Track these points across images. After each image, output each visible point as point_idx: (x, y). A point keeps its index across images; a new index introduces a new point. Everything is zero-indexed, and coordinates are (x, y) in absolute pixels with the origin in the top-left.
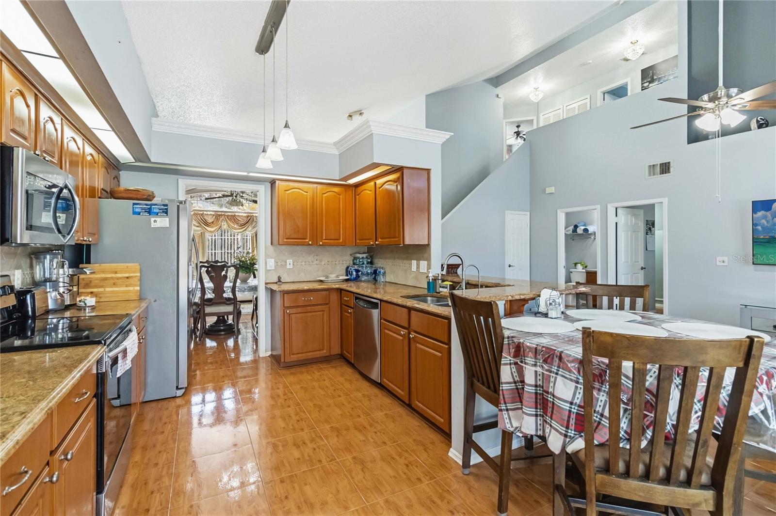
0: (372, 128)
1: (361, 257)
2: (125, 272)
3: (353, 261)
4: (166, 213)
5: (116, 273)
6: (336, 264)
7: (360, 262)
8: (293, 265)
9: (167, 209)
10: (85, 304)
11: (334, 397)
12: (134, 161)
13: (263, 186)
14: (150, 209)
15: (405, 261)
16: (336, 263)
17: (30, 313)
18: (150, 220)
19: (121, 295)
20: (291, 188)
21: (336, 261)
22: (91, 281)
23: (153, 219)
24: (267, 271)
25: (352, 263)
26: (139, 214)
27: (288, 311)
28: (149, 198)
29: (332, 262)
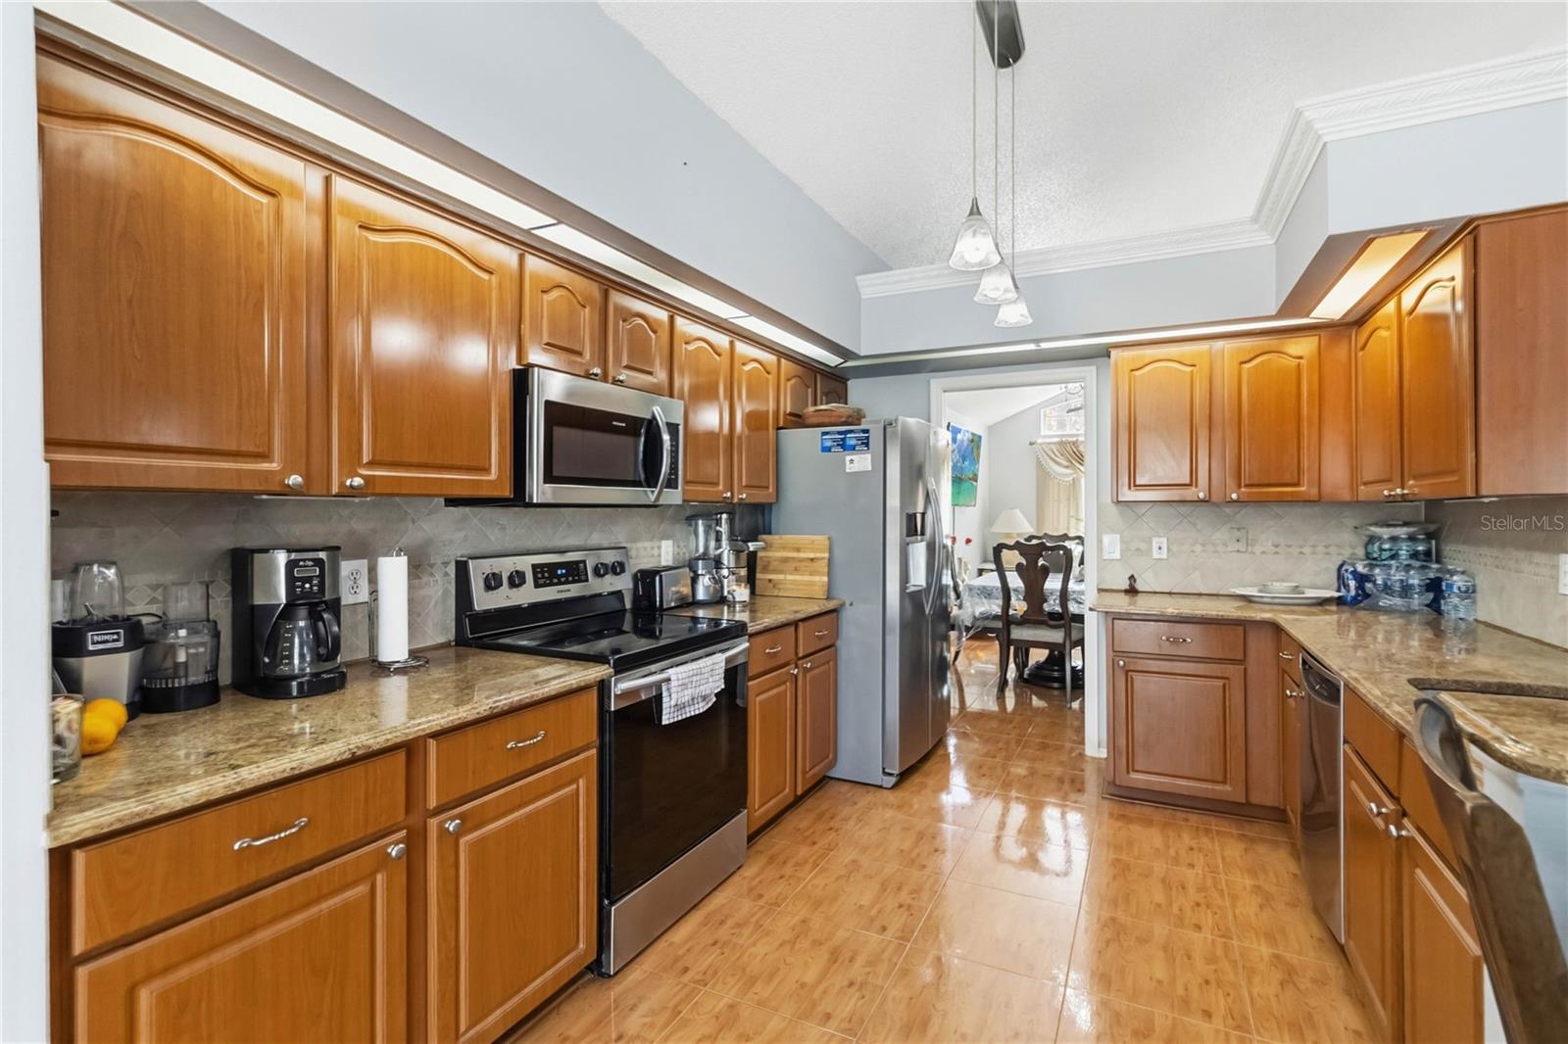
0: (1316, 126)
1: (1385, 537)
2: (812, 550)
3: (1366, 548)
4: (867, 445)
5: (798, 550)
6: (1301, 553)
7: (1381, 550)
8: (1169, 550)
9: (867, 438)
10: (734, 598)
11: (1180, 921)
12: (842, 361)
13: (1094, 368)
14: (843, 440)
15: (1539, 557)
16: (1305, 550)
17: (658, 604)
18: (845, 459)
19: (801, 587)
20: (1147, 361)
21: (1301, 547)
22: (769, 562)
23: (848, 458)
24: (1103, 564)
25: (1361, 552)
26: (830, 451)
27: (1121, 663)
28: (850, 420)
29: (1290, 546)
